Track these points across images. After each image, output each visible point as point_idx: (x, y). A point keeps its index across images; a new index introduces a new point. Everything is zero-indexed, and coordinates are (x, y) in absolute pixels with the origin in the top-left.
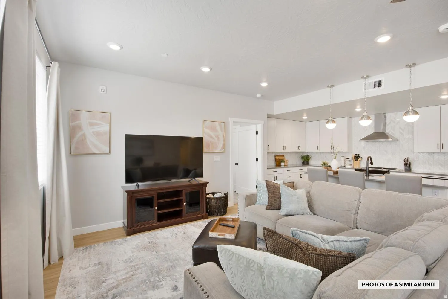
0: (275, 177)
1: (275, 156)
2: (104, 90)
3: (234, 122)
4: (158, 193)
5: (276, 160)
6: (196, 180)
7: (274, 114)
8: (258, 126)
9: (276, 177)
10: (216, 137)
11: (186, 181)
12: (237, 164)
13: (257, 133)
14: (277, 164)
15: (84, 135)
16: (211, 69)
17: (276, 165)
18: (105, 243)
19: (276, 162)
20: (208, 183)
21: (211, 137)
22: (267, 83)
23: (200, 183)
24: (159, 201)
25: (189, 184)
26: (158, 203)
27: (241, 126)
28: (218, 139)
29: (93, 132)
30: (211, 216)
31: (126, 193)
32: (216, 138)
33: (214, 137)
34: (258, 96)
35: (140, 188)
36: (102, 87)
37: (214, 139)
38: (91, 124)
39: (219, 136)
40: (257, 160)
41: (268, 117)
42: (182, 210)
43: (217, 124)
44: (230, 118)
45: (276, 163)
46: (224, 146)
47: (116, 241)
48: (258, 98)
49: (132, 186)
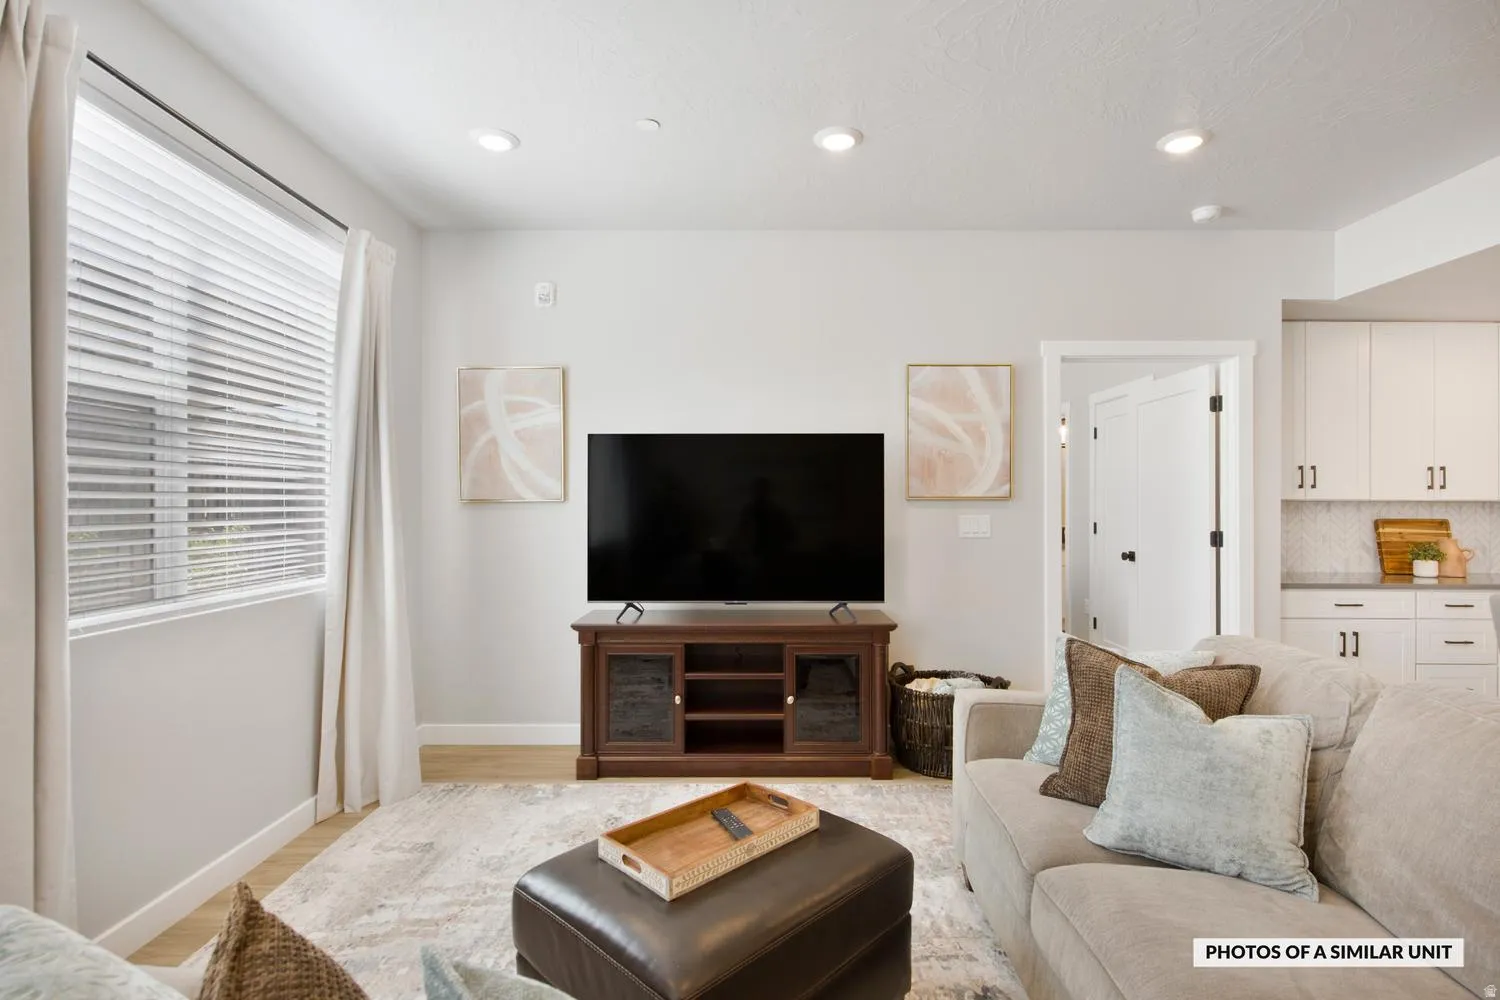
0: (1343, 634)
1: (1377, 524)
2: (548, 295)
3: (1064, 359)
4: (687, 646)
5: (1379, 545)
6: (850, 612)
7: (1337, 297)
8: (1223, 367)
9: (1356, 634)
10: (965, 430)
11: (820, 612)
12: (1130, 556)
13: (1216, 404)
14: (1389, 565)
15: (493, 441)
16: (859, 137)
17: (1385, 573)
18: (506, 787)
19: (1381, 553)
20: (894, 627)
21: (942, 431)
22: (1202, 136)
23: (860, 622)
24: (691, 676)
25: (828, 622)
26: (689, 684)
27: (1155, 378)
28: (980, 438)
29: (517, 432)
30: (917, 772)
31: (576, 634)
32: (967, 440)
33: (957, 430)
34: (1201, 213)
35: (644, 621)
36: (542, 288)
37: (954, 438)
38: (513, 408)
39: (983, 429)
40: (1217, 539)
41: (1283, 320)
42: (780, 723)
43: (972, 375)
44: (1042, 342)
45: (1382, 561)
46: (1010, 472)
47: (538, 786)
48: (1208, 225)
49: (609, 612)
